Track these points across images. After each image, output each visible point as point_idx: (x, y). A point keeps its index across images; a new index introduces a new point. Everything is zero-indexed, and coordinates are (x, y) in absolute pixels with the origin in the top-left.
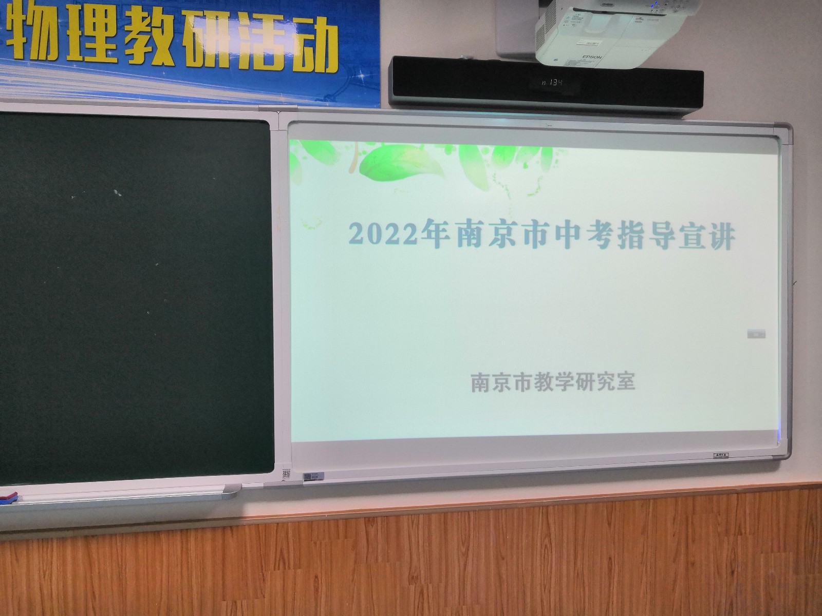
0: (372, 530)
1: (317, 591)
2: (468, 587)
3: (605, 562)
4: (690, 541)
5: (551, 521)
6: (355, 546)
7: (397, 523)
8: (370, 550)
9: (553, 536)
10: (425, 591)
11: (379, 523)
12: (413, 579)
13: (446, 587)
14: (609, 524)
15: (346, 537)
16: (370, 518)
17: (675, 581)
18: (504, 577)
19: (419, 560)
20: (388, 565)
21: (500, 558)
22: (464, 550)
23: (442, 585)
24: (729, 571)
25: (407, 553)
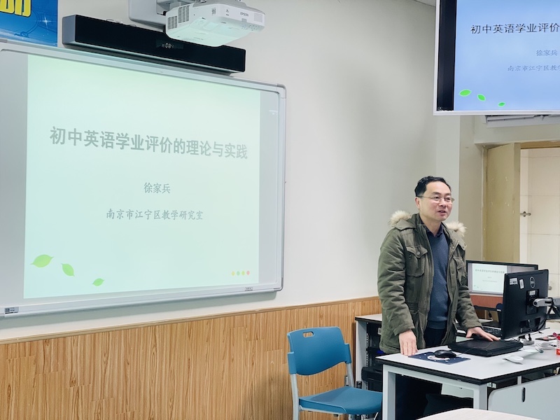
0: (47, 349)
1: (9, 396)
2: (107, 386)
3: (187, 362)
4: (232, 345)
5: (157, 336)
6: (36, 361)
7: (64, 342)
8: (46, 363)
9: (158, 346)
10: (80, 391)
11: (52, 343)
12: (73, 383)
13: (93, 386)
14: (189, 337)
15: (30, 355)
16: (46, 340)
17: (223, 371)
18: (129, 377)
19: (77, 369)
20: (57, 373)
21: (127, 363)
22: (105, 359)
23: (91, 385)
24: (251, 364)
25: (69, 364)
